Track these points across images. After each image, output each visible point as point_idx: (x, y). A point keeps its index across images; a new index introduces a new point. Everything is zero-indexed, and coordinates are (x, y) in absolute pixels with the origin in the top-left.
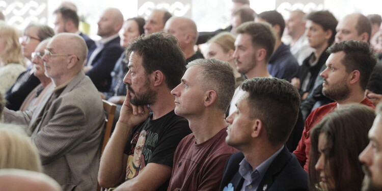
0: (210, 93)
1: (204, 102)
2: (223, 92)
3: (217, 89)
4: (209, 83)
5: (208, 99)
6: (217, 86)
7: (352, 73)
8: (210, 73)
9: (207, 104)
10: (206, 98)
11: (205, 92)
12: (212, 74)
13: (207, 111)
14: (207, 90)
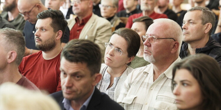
0: (12, 53)
1: (7, 60)
2: (20, 52)
3: (16, 50)
4: (10, 46)
5: (10, 58)
6: (16, 48)
7: (58, 32)
8: (11, 38)
9: (10, 61)
10: (8, 57)
11: (8, 52)
12: (12, 39)
13: (9, 66)
14: (9, 51)
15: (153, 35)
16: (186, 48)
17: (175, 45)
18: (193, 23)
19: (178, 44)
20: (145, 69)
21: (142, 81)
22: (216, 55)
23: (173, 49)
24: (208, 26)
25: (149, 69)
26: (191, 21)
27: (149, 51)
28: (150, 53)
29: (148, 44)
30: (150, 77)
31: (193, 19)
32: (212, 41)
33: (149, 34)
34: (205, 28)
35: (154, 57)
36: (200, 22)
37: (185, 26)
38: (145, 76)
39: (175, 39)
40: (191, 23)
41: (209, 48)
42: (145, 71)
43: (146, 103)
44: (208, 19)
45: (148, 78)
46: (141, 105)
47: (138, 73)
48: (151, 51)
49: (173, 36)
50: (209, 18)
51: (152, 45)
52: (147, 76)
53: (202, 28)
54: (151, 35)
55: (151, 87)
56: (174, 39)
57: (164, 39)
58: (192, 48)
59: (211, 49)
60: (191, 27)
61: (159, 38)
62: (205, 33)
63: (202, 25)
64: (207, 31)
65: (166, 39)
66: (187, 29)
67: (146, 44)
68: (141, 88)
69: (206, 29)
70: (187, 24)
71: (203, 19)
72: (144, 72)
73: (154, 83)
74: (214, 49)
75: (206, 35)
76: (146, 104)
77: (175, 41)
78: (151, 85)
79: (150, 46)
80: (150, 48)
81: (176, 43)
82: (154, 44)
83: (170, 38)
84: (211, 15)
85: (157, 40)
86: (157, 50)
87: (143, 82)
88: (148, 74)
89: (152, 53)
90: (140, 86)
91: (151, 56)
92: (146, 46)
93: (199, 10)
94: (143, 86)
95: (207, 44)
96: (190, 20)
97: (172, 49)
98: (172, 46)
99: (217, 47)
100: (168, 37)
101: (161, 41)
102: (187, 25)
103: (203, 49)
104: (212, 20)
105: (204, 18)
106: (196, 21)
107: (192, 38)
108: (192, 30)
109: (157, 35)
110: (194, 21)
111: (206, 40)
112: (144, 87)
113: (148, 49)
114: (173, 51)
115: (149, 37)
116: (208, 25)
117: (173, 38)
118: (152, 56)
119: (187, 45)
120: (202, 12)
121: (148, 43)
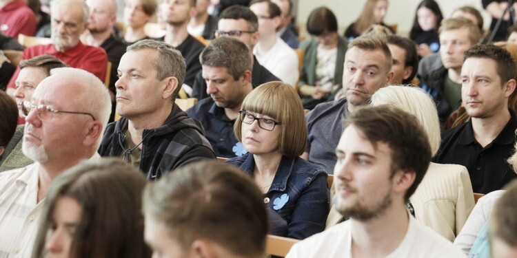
15: (50, 103)
16: (123, 128)
17: (92, 129)
18: (139, 77)
19: (100, 127)
20: (20, 174)
21: (12, 202)
22: (184, 144)
23: (88, 137)
24: (169, 84)
25: (30, 175)
26: (134, 73)
27: (37, 136)
28: (38, 142)
29: (36, 122)
30: (30, 193)
31: (139, 68)
32: (177, 115)
33: (40, 99)
34: (165, 86)
35: (47, 150)
36: (154, 73)
37: (122, 83)
38: (20, 189)
39: (94, 116)
40: (134, 76)
41: (170, 130)
42: (20, 178)
43: (15, 250)
44: (170, 68)
45: (25, 195)
46: (6, 253)
47: (7, 182)
48: (41, 138)
49: (91, 110)
50: (173, 66)
51: (44, 124)
52: (24, 190)
53: (157, 86)
54: (43, 102)
55: (30, 215)
56: (92, 116)
57: (72, 115)
58: (137, 128)
59: (176, 131)
60: (135, 85)
61: (60, 112)
62: (163, 98)
63: (157, 81)
64: (168, 94)
65: (76, 115)
66: (126, 89)
67: (31, 121)
68: (9, 217)
69: (164, 90)
70: (127, 77)
71: (159, 69)
72: (18, 181)
73: (37, 207)
74: (182, 131)
75: (166, 103)
76: (17, 252)
77: (94, 119)
78: (31, 210)
79: (40, 125)
80: (39, 129)
81: (95, 125)
82: (50, 122)
83: (86, 114)
84: (177, 60)
85: (57, 115)
86: (55, 136)
87: (14, 204)
88: (26, 185)
89: (43, 141)
90: (7, 213)
91: (40, 148)
92: (31, 125)
93: (152, 48)
94: (12, 211)
95: (167, 121)
96: (132, 70)
97: (87, 135)
98: (87, 131)
99: (188, 127)
100: (80, 111)
101: (66, 118)
102: (125, 80)
103: (158, 130)
104: (178, 69)
105: (162, 65)
106: (145, 73)
107: (135, 108)
108: (136, 92)
109: (59, 103)
110: (140, 72)
111: (165, 112)
112: (14, 215)
113: (34, 132)
114: (88, 141)
115: (40, 106)
116: (171, 80)
117: (91, 113)
118: (42, 147)
119: (125, 123)
120: (157, 52)
121: (36, 118)
